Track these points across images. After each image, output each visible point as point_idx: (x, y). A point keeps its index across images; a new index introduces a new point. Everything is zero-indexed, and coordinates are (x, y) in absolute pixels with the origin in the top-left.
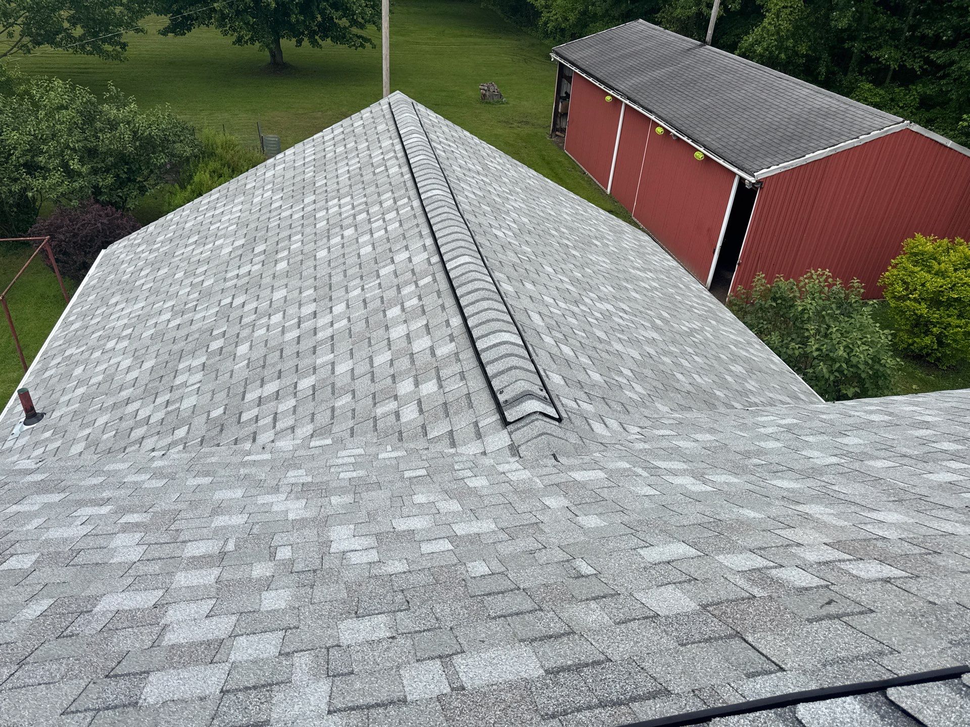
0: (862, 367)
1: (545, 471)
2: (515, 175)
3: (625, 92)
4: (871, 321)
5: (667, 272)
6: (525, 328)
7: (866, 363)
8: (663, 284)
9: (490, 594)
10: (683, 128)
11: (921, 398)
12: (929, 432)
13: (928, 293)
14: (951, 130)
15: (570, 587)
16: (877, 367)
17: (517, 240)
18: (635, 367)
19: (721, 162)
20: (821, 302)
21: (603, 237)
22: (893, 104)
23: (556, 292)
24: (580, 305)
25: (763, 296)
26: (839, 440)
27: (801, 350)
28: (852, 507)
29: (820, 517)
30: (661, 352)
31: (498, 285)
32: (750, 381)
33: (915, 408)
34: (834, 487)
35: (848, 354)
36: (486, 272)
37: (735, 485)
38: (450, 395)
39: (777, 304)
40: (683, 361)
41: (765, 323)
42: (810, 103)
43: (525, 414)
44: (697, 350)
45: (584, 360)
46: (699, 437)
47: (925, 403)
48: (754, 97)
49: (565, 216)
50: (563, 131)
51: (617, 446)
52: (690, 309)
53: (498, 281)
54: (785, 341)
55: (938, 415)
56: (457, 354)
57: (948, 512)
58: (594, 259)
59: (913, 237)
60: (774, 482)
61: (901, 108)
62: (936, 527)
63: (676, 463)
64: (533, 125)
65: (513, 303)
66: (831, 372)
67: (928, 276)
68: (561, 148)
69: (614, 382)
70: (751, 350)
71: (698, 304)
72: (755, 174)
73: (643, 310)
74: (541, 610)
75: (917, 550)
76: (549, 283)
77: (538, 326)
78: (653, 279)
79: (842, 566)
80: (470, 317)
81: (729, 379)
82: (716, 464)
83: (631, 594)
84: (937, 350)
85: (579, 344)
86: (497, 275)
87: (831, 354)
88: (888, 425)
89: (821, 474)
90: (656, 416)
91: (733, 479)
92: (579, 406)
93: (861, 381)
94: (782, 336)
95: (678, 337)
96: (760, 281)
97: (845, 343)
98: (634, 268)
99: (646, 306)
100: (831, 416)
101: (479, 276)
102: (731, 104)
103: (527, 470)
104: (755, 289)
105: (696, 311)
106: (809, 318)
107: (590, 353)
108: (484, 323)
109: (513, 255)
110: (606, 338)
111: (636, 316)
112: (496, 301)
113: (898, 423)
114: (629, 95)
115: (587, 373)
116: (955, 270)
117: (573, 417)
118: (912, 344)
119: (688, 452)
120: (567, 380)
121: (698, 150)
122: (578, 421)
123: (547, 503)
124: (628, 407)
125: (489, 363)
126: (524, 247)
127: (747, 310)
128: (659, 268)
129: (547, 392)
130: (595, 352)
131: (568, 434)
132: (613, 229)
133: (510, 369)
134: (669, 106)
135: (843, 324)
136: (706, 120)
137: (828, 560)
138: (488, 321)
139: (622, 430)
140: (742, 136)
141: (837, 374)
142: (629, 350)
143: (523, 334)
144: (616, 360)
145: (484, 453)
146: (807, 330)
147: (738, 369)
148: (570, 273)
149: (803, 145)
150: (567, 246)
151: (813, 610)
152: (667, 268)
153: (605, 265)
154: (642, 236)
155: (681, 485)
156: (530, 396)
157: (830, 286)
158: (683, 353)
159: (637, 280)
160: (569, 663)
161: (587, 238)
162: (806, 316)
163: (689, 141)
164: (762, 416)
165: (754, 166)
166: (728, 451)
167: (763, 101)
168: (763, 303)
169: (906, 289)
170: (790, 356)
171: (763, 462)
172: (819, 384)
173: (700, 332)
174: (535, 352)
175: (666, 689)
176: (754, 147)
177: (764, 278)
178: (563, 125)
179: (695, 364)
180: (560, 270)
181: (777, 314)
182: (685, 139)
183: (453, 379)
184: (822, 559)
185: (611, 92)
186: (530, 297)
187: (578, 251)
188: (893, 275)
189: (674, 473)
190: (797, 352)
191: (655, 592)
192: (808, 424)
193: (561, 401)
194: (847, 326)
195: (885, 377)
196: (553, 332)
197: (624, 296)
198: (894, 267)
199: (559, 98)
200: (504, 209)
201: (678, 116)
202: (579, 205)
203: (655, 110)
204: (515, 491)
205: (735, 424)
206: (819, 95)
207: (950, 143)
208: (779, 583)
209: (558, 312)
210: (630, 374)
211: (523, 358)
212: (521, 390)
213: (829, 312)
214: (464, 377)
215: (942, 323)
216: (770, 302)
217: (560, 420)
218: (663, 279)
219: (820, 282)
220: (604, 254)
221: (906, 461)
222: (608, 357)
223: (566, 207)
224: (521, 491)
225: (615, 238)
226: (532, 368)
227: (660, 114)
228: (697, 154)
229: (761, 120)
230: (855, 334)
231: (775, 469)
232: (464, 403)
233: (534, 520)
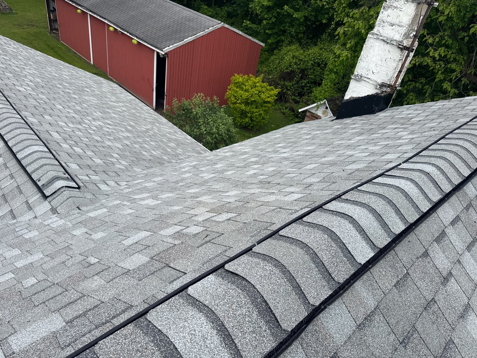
0: (224, 135)
1: (73, 217)
2: (27, 54)
3: (88, 8)
4: (224, 114)
5: (130, 102)
6: (48, 141)
7: (225, 133)
8: (129, 108)
9: (36, 294)
10: (123, 27)
11: (244, 143)
12: (247, 155)
13: (243, 99)
14: (241, 27)
15: (84, 273)
16: (229, 133)
17: (35, 92)
18: (120, 152)
19: (146, 44)
20: (203, 109)
21: (91, 87)
22: (217, 15)
23: (66, 119)
24: (82, 124)
25: (178, 109)
26: (214, 167)
27: (199, 132)
28: (219, 193)
29: (206, 201)
30: (133, 142)
31: (25, 119)
32: (178, 149)
33: (242, 147)
34: (212, 187)
35: (218, 130)
36: (16, 112)
37: (171, 197)
38: (6, 189)
39: (185, 112)
40: (145, 145)
41: (182, 122)
42: (182, 14)
43: (56, 189)
44: (151, 139)
45: (89, 153)
46: (155, 179)
47: (245, 144)
48: (155, 11)
49: (65, 76)
50: (57, 30)
51: (114, 194)
52: (145, 119)
53: (25, 117)
54: (192, 129)
55: (250, 148)
56: (5, 164)
57: (253, 185)
58: (87, 99)
59: (234, 76)
60: (188, 191)
61: (221, 17)
62: (248, 192)
63: (144, 194)
64: (37, 27)
65: (38, 128)
66: (213, 139)
67: (243, 92)
68: (58, 40)
69: (109, 162)
70: (177, 135)
71: (148, 116)
72: (163, 50)
73: (120, 122)
74: (67, 291)
75: (241, 203)
76: (60, 114)
77: (57, 139)
78: (123, 106)
79: (213, 219)
80: (9, 140)
81: (169, 150)
82: (163, 190)
83: (116, 265)
84: (251, 123)
85: (85, 145)
86: (24, 113)
87: (211, 132)
88: (233, 156)
89: (208, 183)
90: (134, 174)
91: (170, 195)
92: (90, 178)
93: (225, 141)
94: (190, 127)
95: (140, 134)
96: (175, 102)
97: (215, 126)
98: (111, 101)
99: (121, 120)
100: (211, 157)
101: (10, 115)
102: (145, 15)
103: (62, 220)
104: (174, 106)
105: (148, 120)
106: (199, 116)
107: (93, 149)
108: (19, 142)
109: (33, 101)
110: (101, 140)
111: (116, 126)
112: (25, 128)
113: (236, 154)
114: (90, 9)
115: (93, 160)
116: (252, 88)
117: (87, 185)
118: (242, 122)
119: (150, 188)
120: (80, 166)
121: (133, 39)
122: (90, 186)
123: (74, 234)
124: (118, 173)
125: (27, 165)
126: (40, 96)
127: (173, 117)
128: (125, 100)
129: (69, 174)
130: (96, 148)
131: (85, 194)
132: (96, 82)
133: (42, 166)
134: (114, 16)
135: (214, 117)
136: (134, 23)
137: (207, 218)
138: (22, 141)
139: (117, 185)
140: (154, 31)
141: (215, 140)
142: (115, 144)
143: (48, 145)
144: (109, 151)
145: (36, 217)
146: (200, 122)
147: (172, 145)
148: (74, 108)
149: (182, 35)
150: (69, 93)
151: (200, 242)
152: (130, 100)
153: (94, 102)
154: (113, 84)
155: (146, 204)
156: (58, 179)
157: (205, 101)
158: (145, 141)
159: (114, 107)
160: (81, 312)
161: (81, 87)
162: (198, 116)
163: (128, 34)
164: (183, 163)
165: (162, 46)
166: (169, 183)
167: (160, 13)
168: (179, 112)
169: (236, 99)
170: (195, 135)
171: (184, 184)
172: (209, 145)
173: (151, 130)
174: (57, 154)
175: (131, 305)
176: (160, 37)
177: (177, 100)
178: (56, 27)
179: (151, 146)
180: (67, 107)
181: (186, 117)
182: (126, 33)
183: (6, 179)
184: (205, 218)
185: (80, 8)
186: (49, 123)
187: (76, 95)
188: (230, 93)
189: (143, 199)
190: (198, 133)
191: (129, 260)
192: (202, 163)
193: (78, 178)
194: (215, 118)
195: (233, 137)
196: (68, 141)
197: (108, 117)
198: (230, 90)
199: (49, 11)
200: (23, 75)
201: (120, 21)
202: (73, 70)
203: (107, 18)
204: (56, 233)
205: (172, 169)
206: (184, 10)
207: (240, 33)
208: (186, 235)
209: (69, 130)
210: (118, 156)
211: (50, 158)
212: (52, 177)
213: (207, 112)
214: (13, 177)
215: (251, 112)
216: (182, 112)
217: (79, 188)
218: (128, 106)
219: (200, 99)
220: (92, 96)
221: (239, 169)
222: (104, 149)
223: (64, 71)
224: (59, 232)
225: (98, 87)
226: (57, 163)
227: (110, 20)
228: (133, 41)
229: (161, 23)
230: (219, 121)
231: (189, 186)
232: (16, 192)
233: (67, 245)
